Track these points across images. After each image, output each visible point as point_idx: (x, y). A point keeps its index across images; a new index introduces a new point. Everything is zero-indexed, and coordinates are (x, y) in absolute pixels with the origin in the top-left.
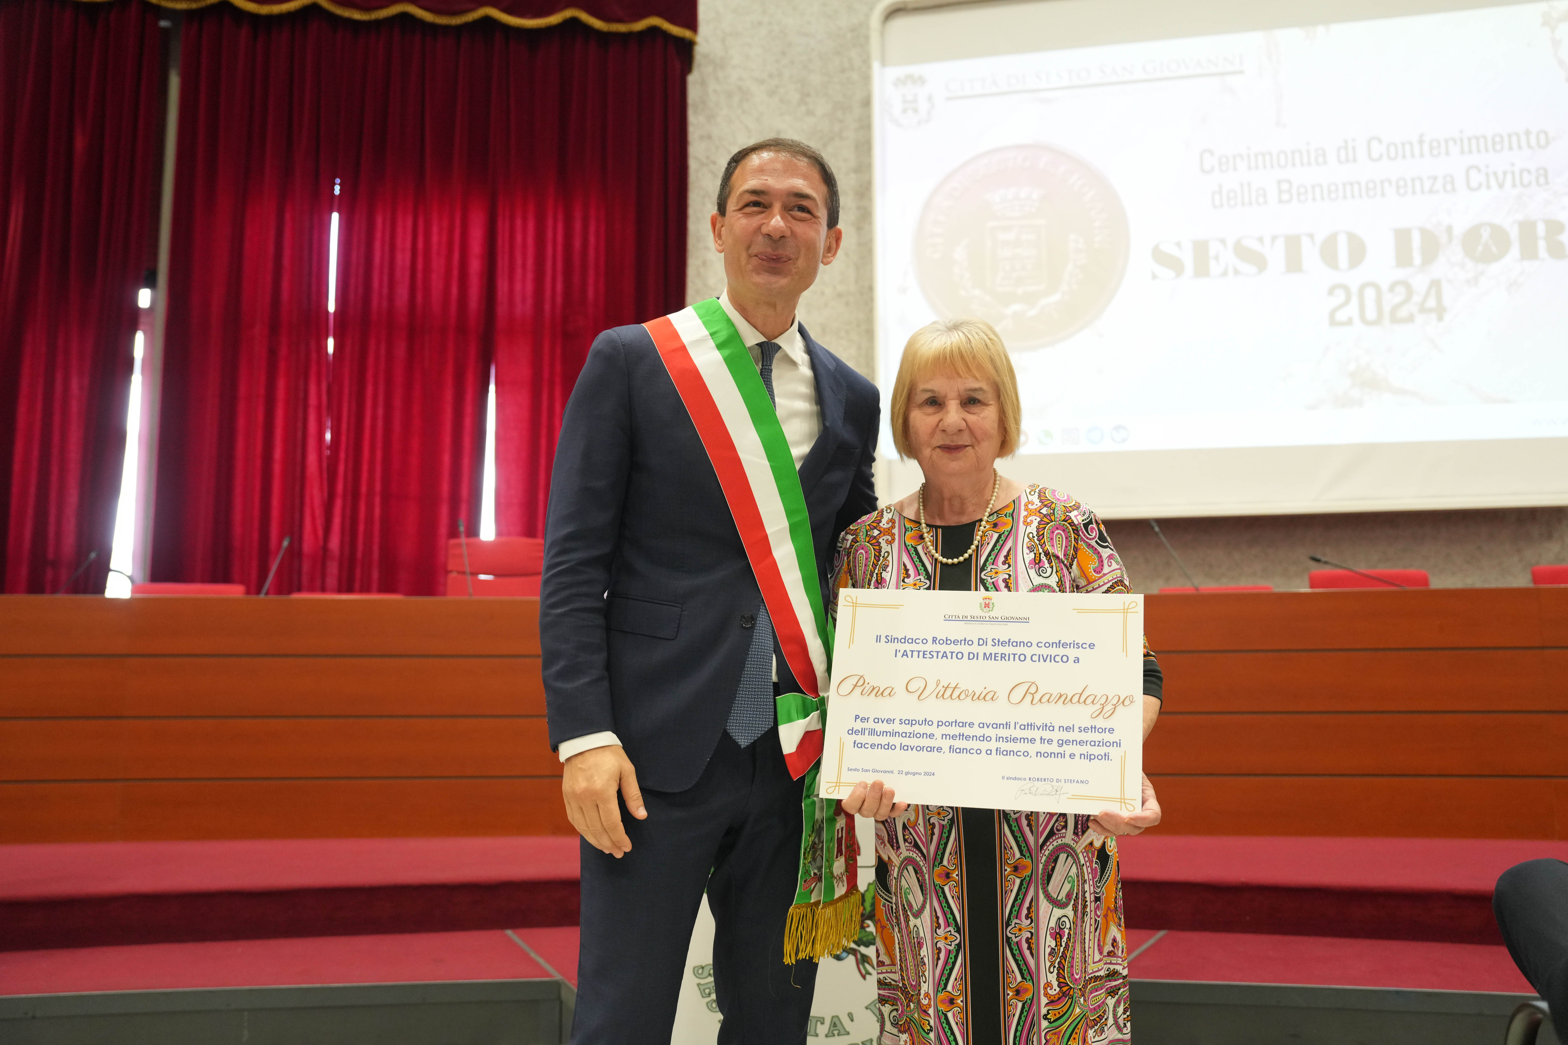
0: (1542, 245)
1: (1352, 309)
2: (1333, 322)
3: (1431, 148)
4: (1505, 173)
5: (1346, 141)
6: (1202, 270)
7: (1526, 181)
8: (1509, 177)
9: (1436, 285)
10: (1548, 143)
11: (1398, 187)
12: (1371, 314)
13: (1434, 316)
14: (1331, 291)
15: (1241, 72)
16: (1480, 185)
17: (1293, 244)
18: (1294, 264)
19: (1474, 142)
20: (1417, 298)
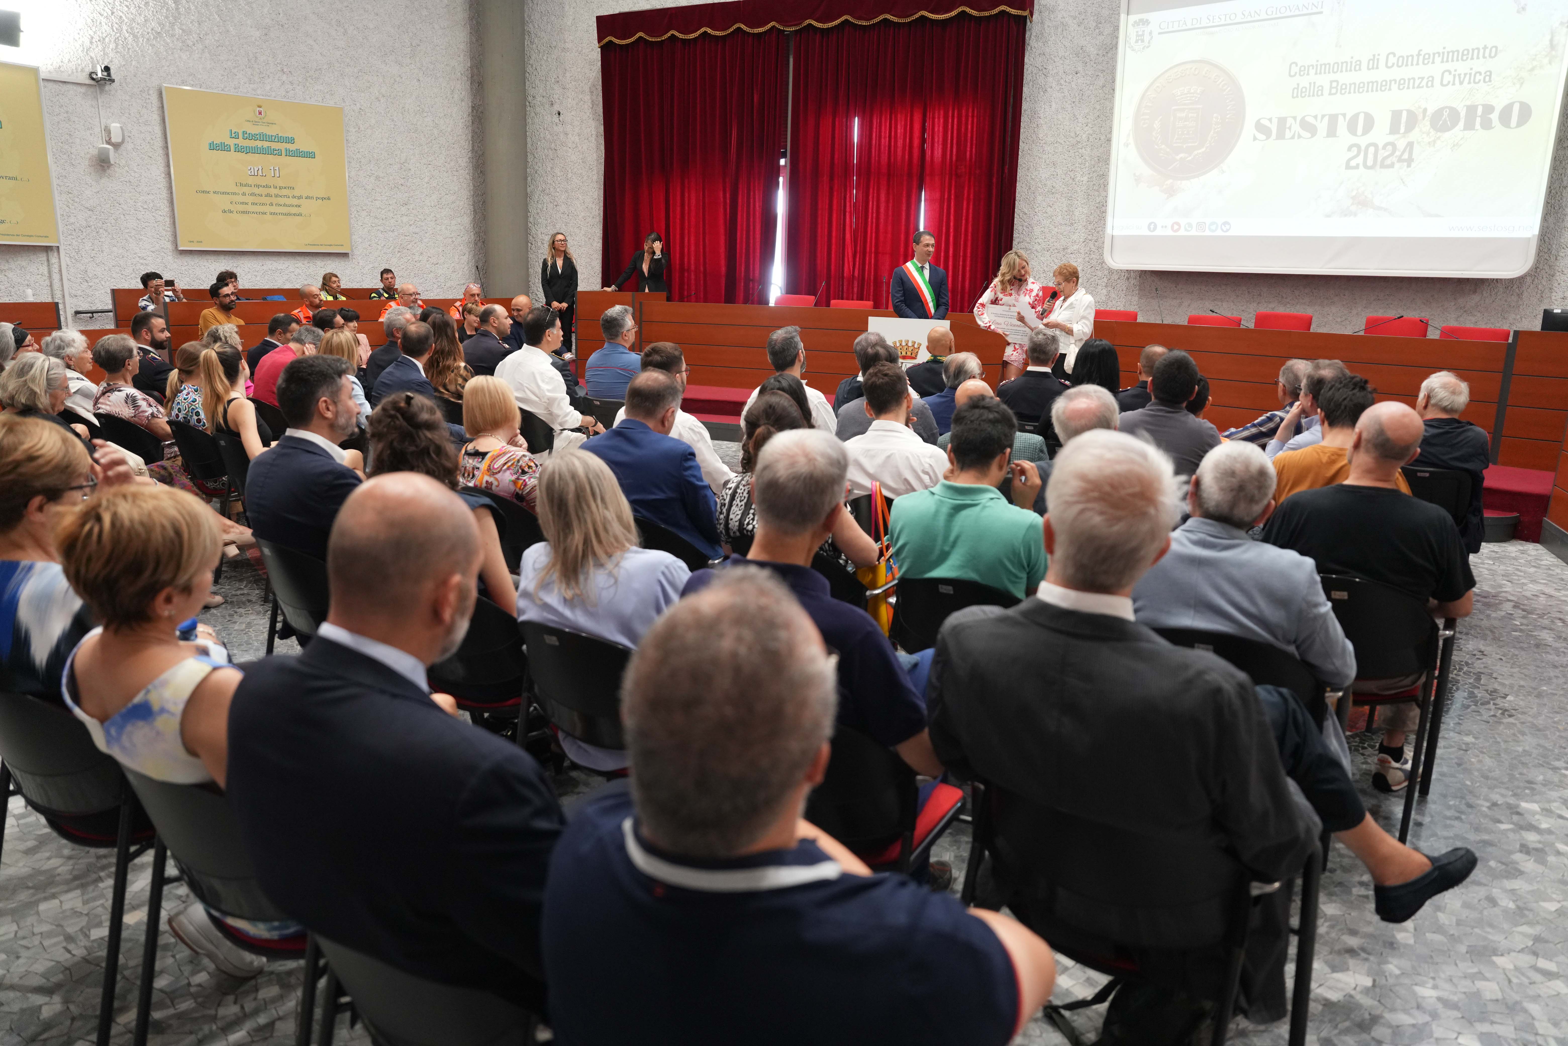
0: (1478, 120)
1: (1360, 160)
2: (1348, 167)
3: (1424, 59)
4: (1465, 74)
5: (1374, 56)
6: (1281, 136)
7: (1477, 80)
8: (1468, 76)
9: (1410, 145)
10: (1496, 55)
11: (1399, 84)
12: (1370, 163)
13: (1405, 164)
14: (1350, 149)
15: (1321, 13)
16: (1449, 82)
17: (1333, 120)
18: (1332, 132)
19: (1451, 54)
20: (1398, 153)
